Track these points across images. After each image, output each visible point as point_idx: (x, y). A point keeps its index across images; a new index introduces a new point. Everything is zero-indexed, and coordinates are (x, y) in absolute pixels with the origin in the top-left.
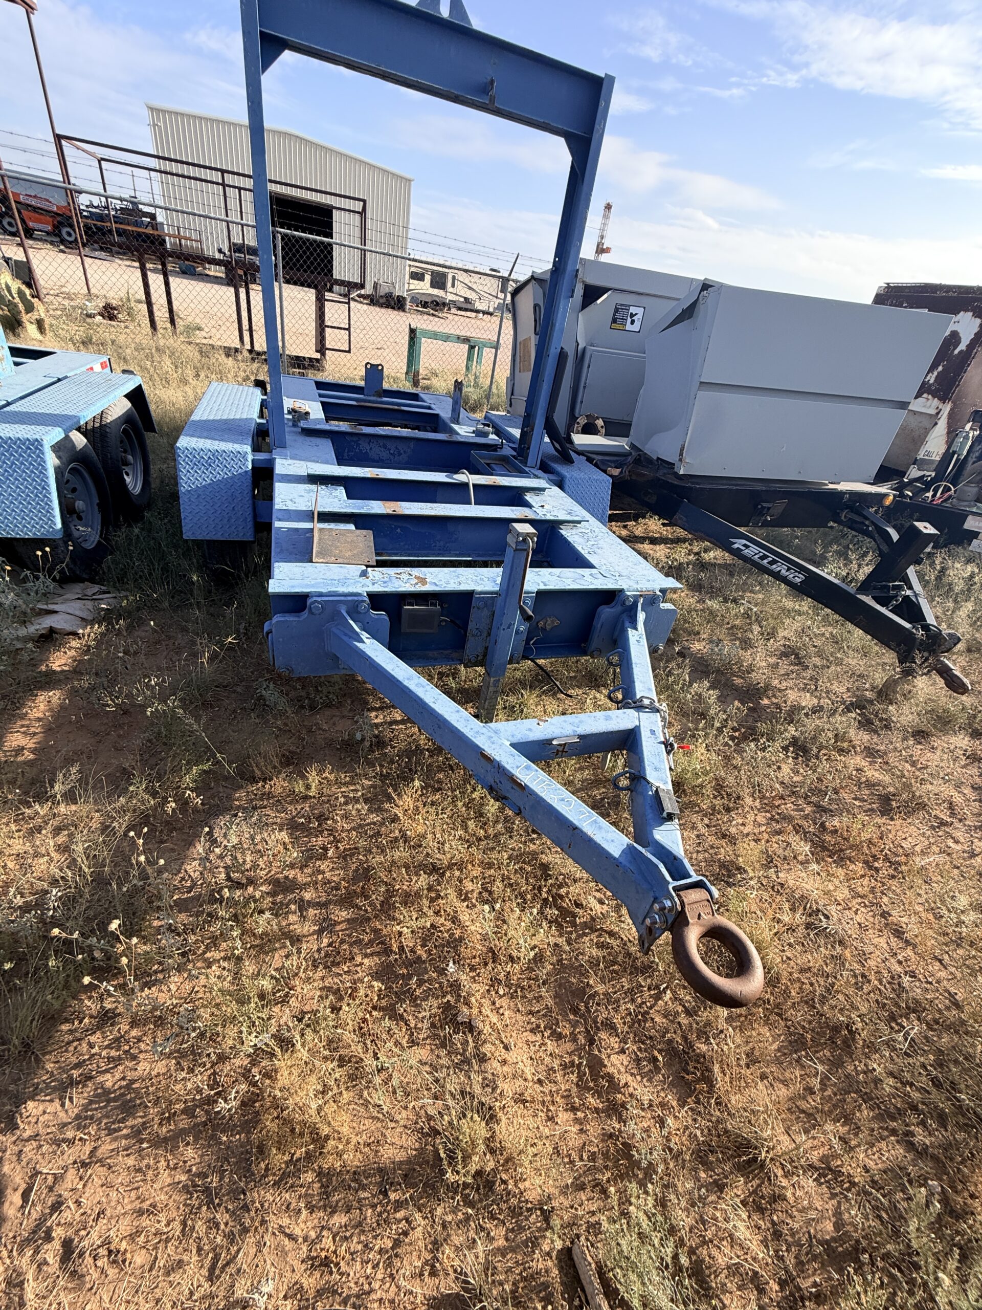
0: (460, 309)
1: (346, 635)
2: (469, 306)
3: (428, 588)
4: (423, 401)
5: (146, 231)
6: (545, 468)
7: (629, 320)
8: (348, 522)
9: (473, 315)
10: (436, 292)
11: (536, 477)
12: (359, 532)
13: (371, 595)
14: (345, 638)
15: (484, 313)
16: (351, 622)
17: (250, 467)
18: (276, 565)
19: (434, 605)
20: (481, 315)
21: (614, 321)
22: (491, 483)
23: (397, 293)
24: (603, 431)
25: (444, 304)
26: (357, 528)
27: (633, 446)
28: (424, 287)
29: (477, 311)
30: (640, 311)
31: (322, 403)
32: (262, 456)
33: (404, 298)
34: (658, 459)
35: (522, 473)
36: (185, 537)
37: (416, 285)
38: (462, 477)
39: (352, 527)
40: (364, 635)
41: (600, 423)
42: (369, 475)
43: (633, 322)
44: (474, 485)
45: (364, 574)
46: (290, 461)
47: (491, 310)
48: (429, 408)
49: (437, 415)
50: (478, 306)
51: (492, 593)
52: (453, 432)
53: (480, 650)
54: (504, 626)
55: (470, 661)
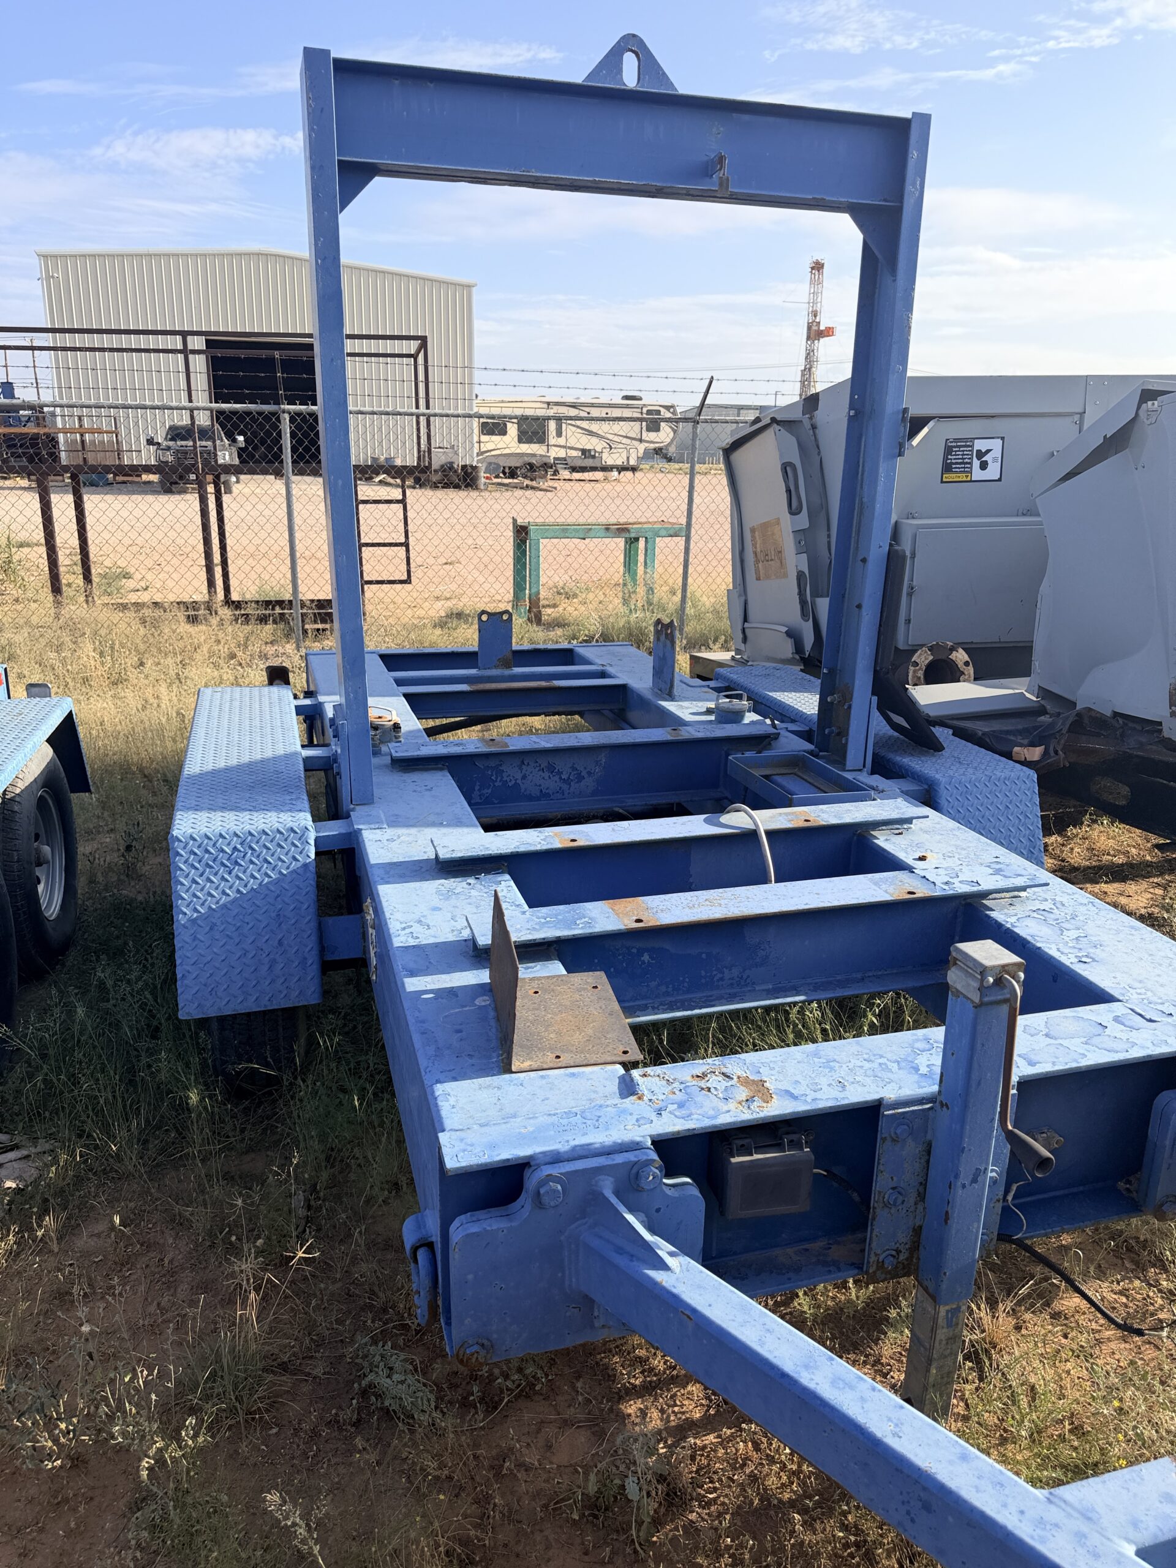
0: (574, 469)
1: (620, 1251)
2: (589, 463)
3: (776, 1108)
4: (587, 662)
5: (25, 430)
6: (883, 767)
7: (976, 463)
8: (548, 958)
9: (599, 475)
10: (526, 448)
11: (881, 793)
12: (579, 978)
13: (664, 1145)
14: (621, 1261)
15: (621, 469)
16: (630, 1218)
17: (313, 856)
18: (440, 1089)
19: (795, 1145)
20: (615, 473)
21: (947, 468)
22: (800, 823)
23: (460, 462)
24: (970, 670)
25: (546, 466)
26: (569, 971)
27: (1043, 693)
28: (508, 444)
29: (606, 469)
30: (996, 445)
31: (407, 696)
32: (333, 829)
33: (475, 468)
34: (1116, 714)
35: (852, 791)
36: (182, 1015)
37: (494, 444)
38: (738, 819)
39: (556, 968)
40: (663, 1248)
41: (960, 656)
42: (557, 844)
43: (984, 466)
44: (769, 833)
45: (628, 1088)
46: (390, 832)
47: (632, 462)
48: (603, 675)
49: (623, 688)
50: (609, 459)
51: (921, 1101)
52: (674, 721)
53: (903, 1237)
54: (965, 1178)
55: (881, 1265)
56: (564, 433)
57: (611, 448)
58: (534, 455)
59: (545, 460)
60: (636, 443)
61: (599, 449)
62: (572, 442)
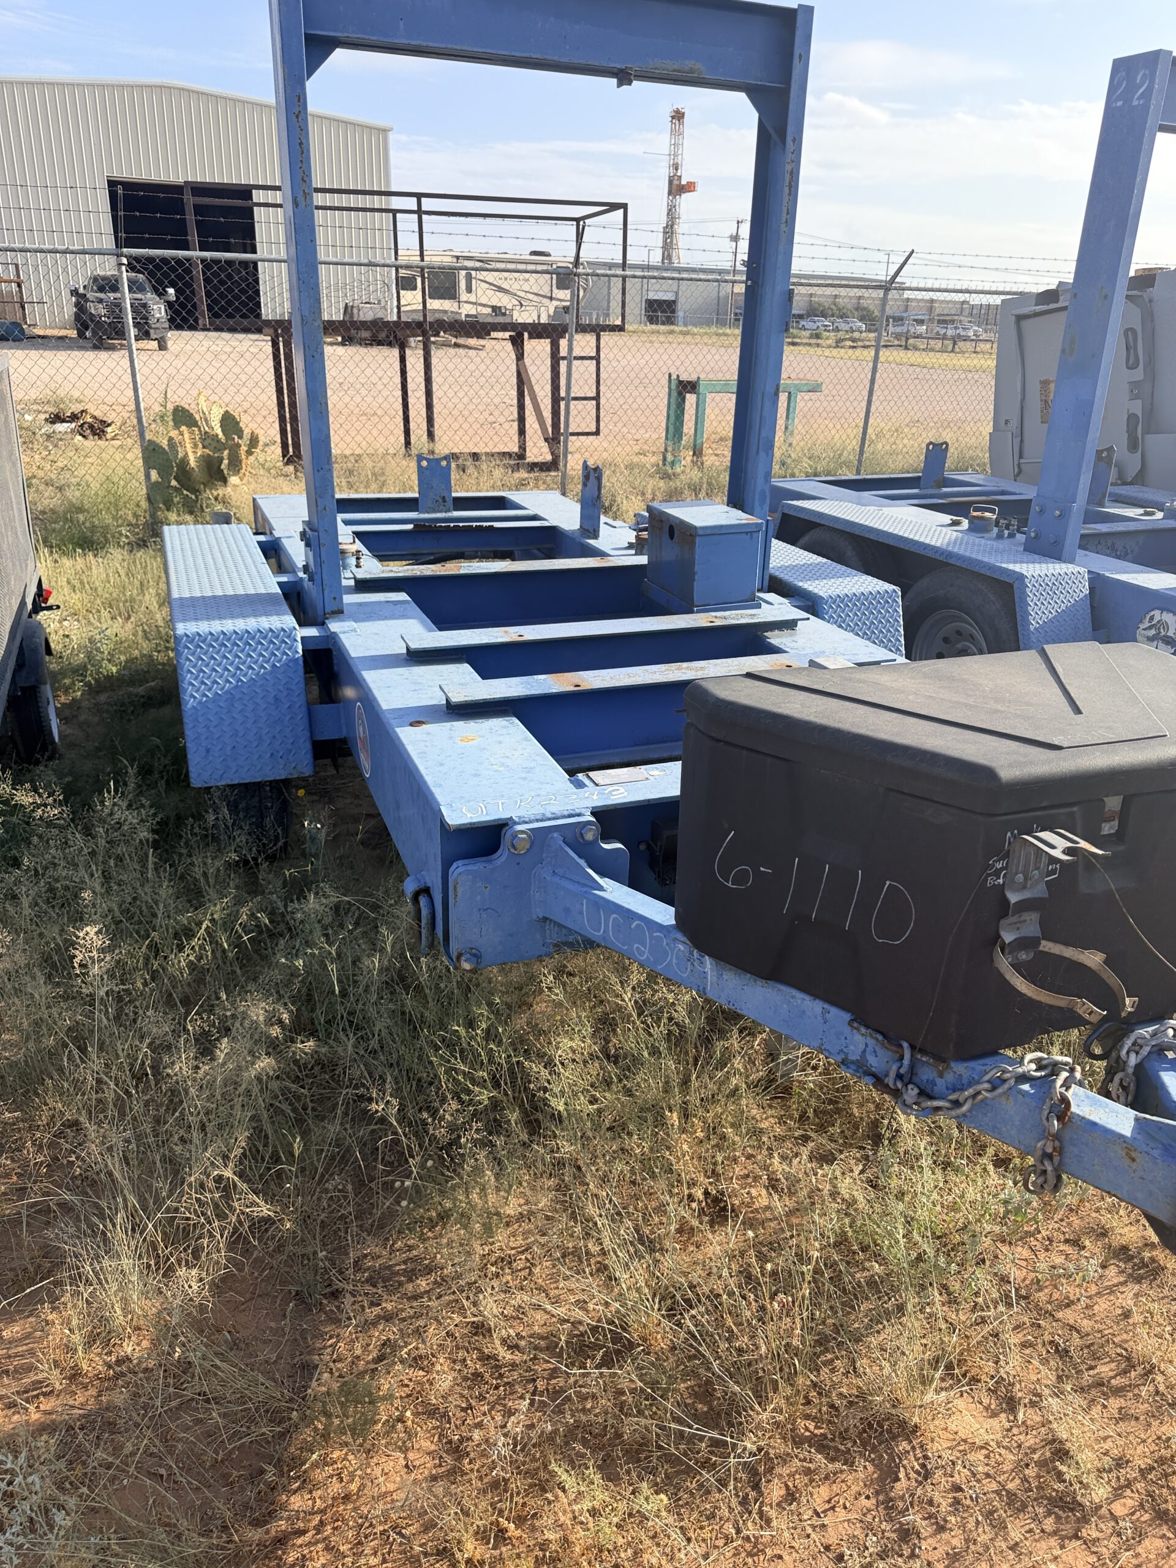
56: (474, 288)
57: (522, 305)
58: (445, 312)
59: (457, 317)
60: (546, 301)
61: (509, 307)
62: (484, 300)
